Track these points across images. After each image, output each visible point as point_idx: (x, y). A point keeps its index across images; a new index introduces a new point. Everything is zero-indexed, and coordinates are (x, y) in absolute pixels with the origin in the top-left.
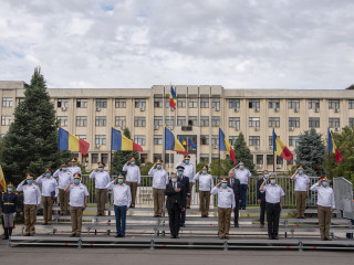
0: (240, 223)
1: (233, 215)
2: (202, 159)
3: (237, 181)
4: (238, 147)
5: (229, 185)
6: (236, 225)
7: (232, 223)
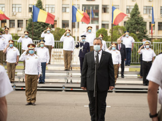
0: (125, 75)
1: (120, 70)
2: (103, 25)
3: (123, 46)
4: (133, 15)
5: (117, 49)
6: (123, 76)
7: (120, 75)
